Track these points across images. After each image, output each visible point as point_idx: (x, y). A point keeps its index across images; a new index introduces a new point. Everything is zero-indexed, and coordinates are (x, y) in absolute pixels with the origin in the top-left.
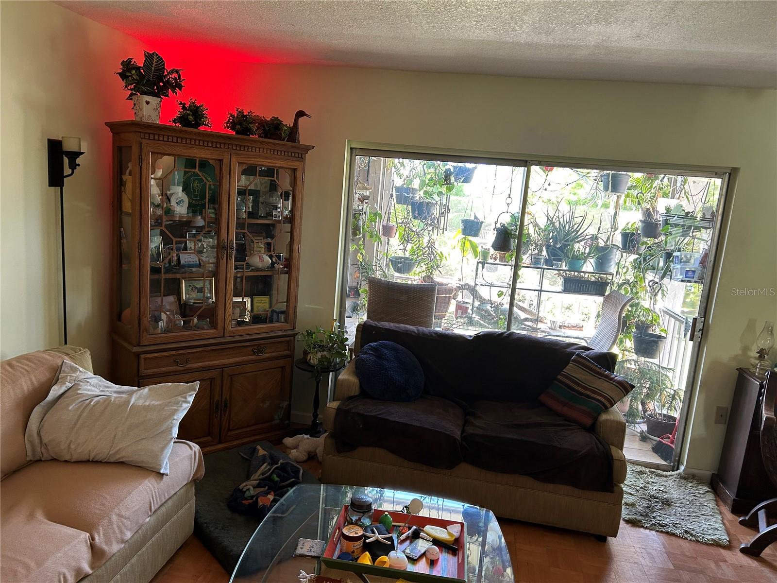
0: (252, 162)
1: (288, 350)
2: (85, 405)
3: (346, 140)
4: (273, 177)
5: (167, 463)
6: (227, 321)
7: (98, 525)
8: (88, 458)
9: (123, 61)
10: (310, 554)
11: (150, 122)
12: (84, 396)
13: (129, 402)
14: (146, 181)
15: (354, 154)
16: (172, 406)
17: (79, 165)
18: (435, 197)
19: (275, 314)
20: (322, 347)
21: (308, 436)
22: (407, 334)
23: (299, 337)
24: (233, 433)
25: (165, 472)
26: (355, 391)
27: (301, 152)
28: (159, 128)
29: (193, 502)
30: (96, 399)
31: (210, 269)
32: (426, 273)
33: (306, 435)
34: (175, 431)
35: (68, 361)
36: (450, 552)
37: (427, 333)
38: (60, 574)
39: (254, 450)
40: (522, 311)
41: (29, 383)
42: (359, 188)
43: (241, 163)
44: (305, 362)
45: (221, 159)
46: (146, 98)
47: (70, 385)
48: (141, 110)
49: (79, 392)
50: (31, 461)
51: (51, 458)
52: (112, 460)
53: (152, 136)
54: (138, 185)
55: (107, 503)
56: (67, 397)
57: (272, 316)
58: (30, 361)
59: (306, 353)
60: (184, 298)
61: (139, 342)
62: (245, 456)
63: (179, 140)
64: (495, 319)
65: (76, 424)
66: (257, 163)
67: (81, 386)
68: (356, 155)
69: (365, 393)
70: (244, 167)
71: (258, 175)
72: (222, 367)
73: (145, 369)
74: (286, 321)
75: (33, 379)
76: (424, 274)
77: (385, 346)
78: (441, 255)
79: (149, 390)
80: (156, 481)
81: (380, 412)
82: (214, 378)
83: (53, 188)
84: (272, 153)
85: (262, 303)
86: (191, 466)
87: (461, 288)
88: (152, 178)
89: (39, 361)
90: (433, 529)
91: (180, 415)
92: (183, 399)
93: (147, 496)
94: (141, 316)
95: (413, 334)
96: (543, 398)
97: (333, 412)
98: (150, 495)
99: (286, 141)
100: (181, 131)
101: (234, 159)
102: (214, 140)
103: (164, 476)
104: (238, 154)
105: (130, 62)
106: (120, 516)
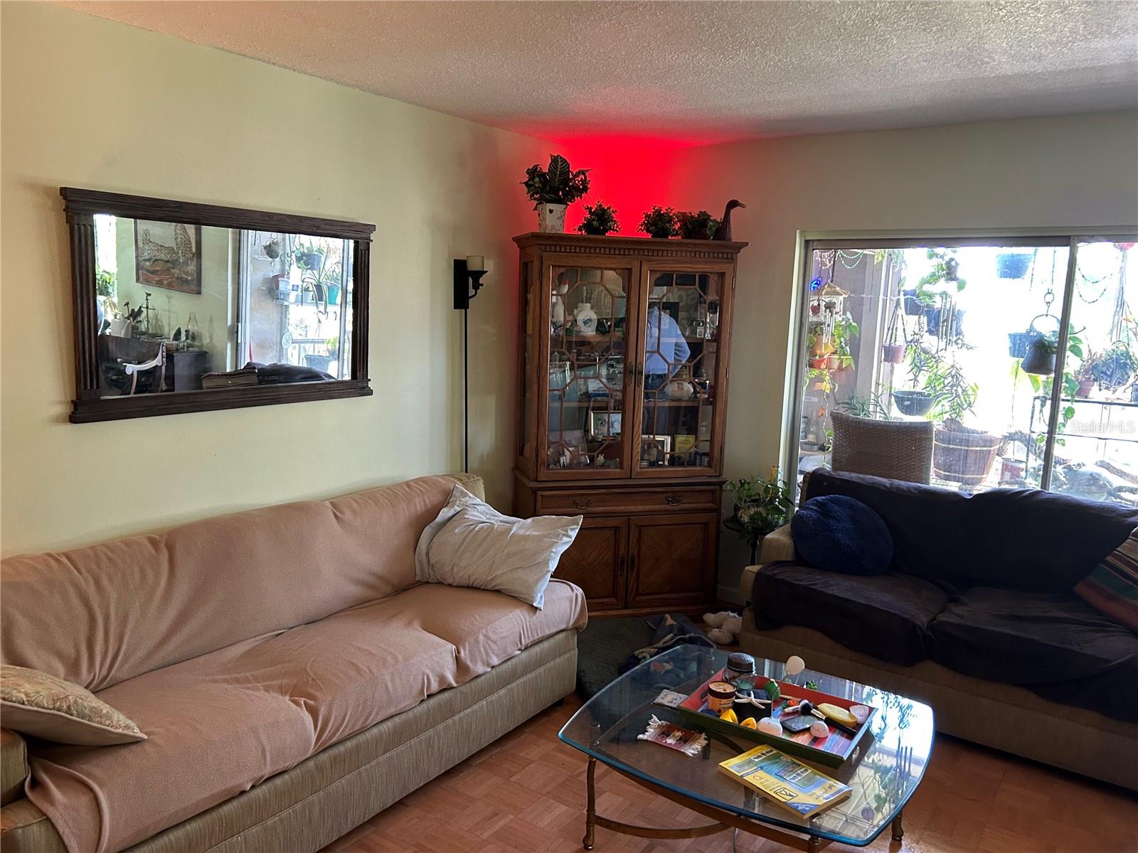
0: (668, 269)
1: (712, 503)
2: (469, 530)
3: (798, 231)
4: (695, 285)
5: (541, 597)
6: (635, 460)
7: (465, 641)
8: (468, 582)
9: (528, 169)
10: (670, 705)
11: (554, 232)
12: (471, 521)
13: (510, 530)
14: (546, 299)
15: (810, 248)
16: (551, 538)
17: (482, 285)
18: (938, 299)
19: (698, 457)
20: (756, 502)
21: (736, 614)
22: (874, 489)
23: (728, 487)
24: (642, 598)
25: (538, 606)
26: (788, 555)
27: (731, 251)
28: (562, 238)
29: (575, 654)
30: (481, 525)
31: (618, 398)
32: (950, 415)
33: (732, 612)
34: (553, 566)
35: (459, 486)
36: (846, 735)
37: (905, 488)
38: (424, 674)
39: (663, 619)
40: (1120, 476)
41: (422, 503)
42: (827, 293)
43: (653, 271)
44: (735, 519)
45: (629, 267)
46: (550, 206)
47: (459, 509)
48: (544, 219)
49: (466, 516)
50: (420, 581)
51: (436, 581)
52: (489, 587)
53: (553, 248)
54: (537, 302)
55: (476, 623)
56: (454, 521)
57: (695, 459)
58: (426, 484)
59: (737, 509)
60: (592, 433)
61: (537, 478)
62: (652, 626)
63: (583, 249)
64: (1064, 487)
65: (459, 548)
66: (672, 269)
67: (468, 511)
68: (814, 250)
69: (799, 560)
70: (658, 275)
71: (674, 283)
72: (629, 515)
73: (542, 508)
74: (710, 465)
75: (427, 500)
76: (946, 416)
77: (837, 502)
78: (975, 388)
79: (533, 521)
80: (529, 613)
81: (815, 582)
82: (619, 527)
83: (458, 310)
84: (693, 255)
85: (685, 442)
86: (571, 609)
87: (1011, 437)
88: (552, 295)
89: (433, 483)
90: (829, 707)
91: (559, 548)
92: (564, 533)
93: (517, 626)
94: (539, 447)
95: (882, 488)
96: (1080, 589)
97: (751, 578)
98: (521, 626)
99: (713, 239)
100: (584, 239)
101: (645, 267)
102: (622, 247)
103: (538, 611)
104: (650, 261)
105: (537, 168)
106: (486, 636)
